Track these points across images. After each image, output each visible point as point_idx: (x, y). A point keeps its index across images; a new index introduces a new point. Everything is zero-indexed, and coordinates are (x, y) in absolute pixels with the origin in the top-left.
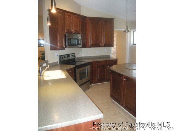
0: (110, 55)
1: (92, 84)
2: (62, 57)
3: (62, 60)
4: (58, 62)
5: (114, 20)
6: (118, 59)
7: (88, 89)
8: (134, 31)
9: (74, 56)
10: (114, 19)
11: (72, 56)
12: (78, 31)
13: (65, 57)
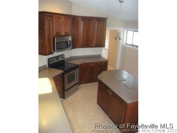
0: (101, 55)
1: (81, 85)
3: (51, 63)
4: (46, 65)
6: (108, 60)
7: (77, 90)
8: (127, 31)
9: (64, 57)
10: (107, 18)
11: (61, 57)
12: (68, 33)
13: (53, 60)
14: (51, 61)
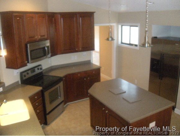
0: (90, 61)
1: (68, 103)
2: (24, 74)
3: (24, 78)
4: (18, 82)
5: (95, 14)
6: (101, 67)
8: (122, 26)
9: (41, 69)
10: (94, 12)
11: (38, 69)
12: (44, 36)
13: (28, 74)
14: (25, 76)
